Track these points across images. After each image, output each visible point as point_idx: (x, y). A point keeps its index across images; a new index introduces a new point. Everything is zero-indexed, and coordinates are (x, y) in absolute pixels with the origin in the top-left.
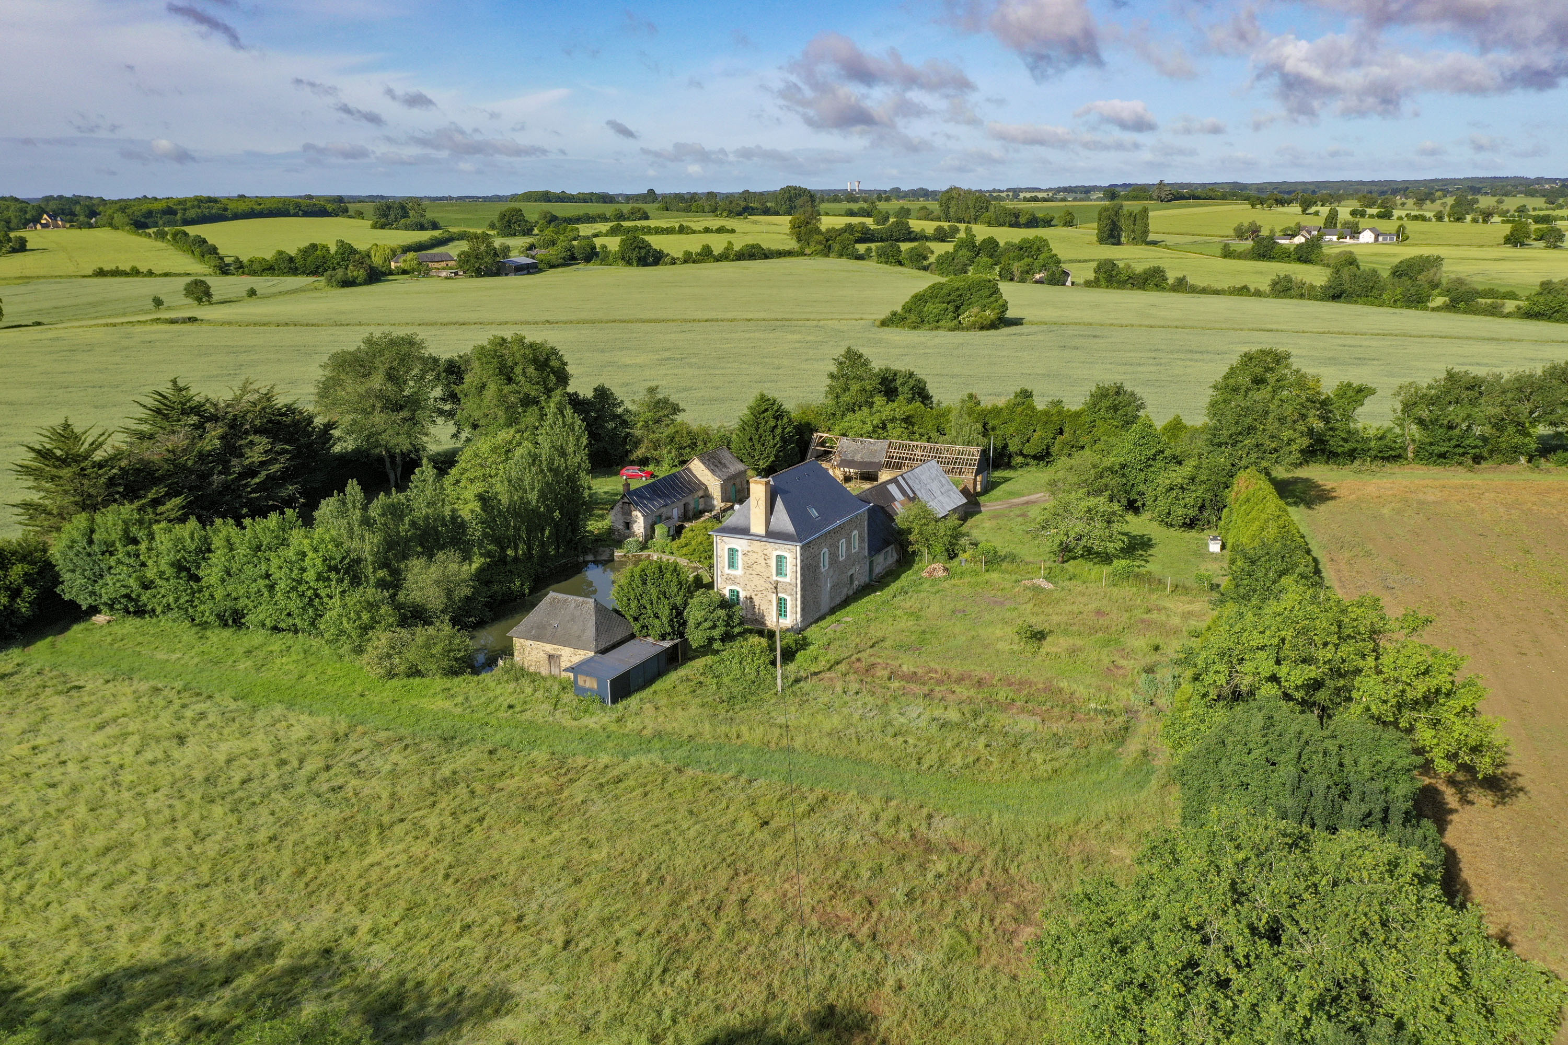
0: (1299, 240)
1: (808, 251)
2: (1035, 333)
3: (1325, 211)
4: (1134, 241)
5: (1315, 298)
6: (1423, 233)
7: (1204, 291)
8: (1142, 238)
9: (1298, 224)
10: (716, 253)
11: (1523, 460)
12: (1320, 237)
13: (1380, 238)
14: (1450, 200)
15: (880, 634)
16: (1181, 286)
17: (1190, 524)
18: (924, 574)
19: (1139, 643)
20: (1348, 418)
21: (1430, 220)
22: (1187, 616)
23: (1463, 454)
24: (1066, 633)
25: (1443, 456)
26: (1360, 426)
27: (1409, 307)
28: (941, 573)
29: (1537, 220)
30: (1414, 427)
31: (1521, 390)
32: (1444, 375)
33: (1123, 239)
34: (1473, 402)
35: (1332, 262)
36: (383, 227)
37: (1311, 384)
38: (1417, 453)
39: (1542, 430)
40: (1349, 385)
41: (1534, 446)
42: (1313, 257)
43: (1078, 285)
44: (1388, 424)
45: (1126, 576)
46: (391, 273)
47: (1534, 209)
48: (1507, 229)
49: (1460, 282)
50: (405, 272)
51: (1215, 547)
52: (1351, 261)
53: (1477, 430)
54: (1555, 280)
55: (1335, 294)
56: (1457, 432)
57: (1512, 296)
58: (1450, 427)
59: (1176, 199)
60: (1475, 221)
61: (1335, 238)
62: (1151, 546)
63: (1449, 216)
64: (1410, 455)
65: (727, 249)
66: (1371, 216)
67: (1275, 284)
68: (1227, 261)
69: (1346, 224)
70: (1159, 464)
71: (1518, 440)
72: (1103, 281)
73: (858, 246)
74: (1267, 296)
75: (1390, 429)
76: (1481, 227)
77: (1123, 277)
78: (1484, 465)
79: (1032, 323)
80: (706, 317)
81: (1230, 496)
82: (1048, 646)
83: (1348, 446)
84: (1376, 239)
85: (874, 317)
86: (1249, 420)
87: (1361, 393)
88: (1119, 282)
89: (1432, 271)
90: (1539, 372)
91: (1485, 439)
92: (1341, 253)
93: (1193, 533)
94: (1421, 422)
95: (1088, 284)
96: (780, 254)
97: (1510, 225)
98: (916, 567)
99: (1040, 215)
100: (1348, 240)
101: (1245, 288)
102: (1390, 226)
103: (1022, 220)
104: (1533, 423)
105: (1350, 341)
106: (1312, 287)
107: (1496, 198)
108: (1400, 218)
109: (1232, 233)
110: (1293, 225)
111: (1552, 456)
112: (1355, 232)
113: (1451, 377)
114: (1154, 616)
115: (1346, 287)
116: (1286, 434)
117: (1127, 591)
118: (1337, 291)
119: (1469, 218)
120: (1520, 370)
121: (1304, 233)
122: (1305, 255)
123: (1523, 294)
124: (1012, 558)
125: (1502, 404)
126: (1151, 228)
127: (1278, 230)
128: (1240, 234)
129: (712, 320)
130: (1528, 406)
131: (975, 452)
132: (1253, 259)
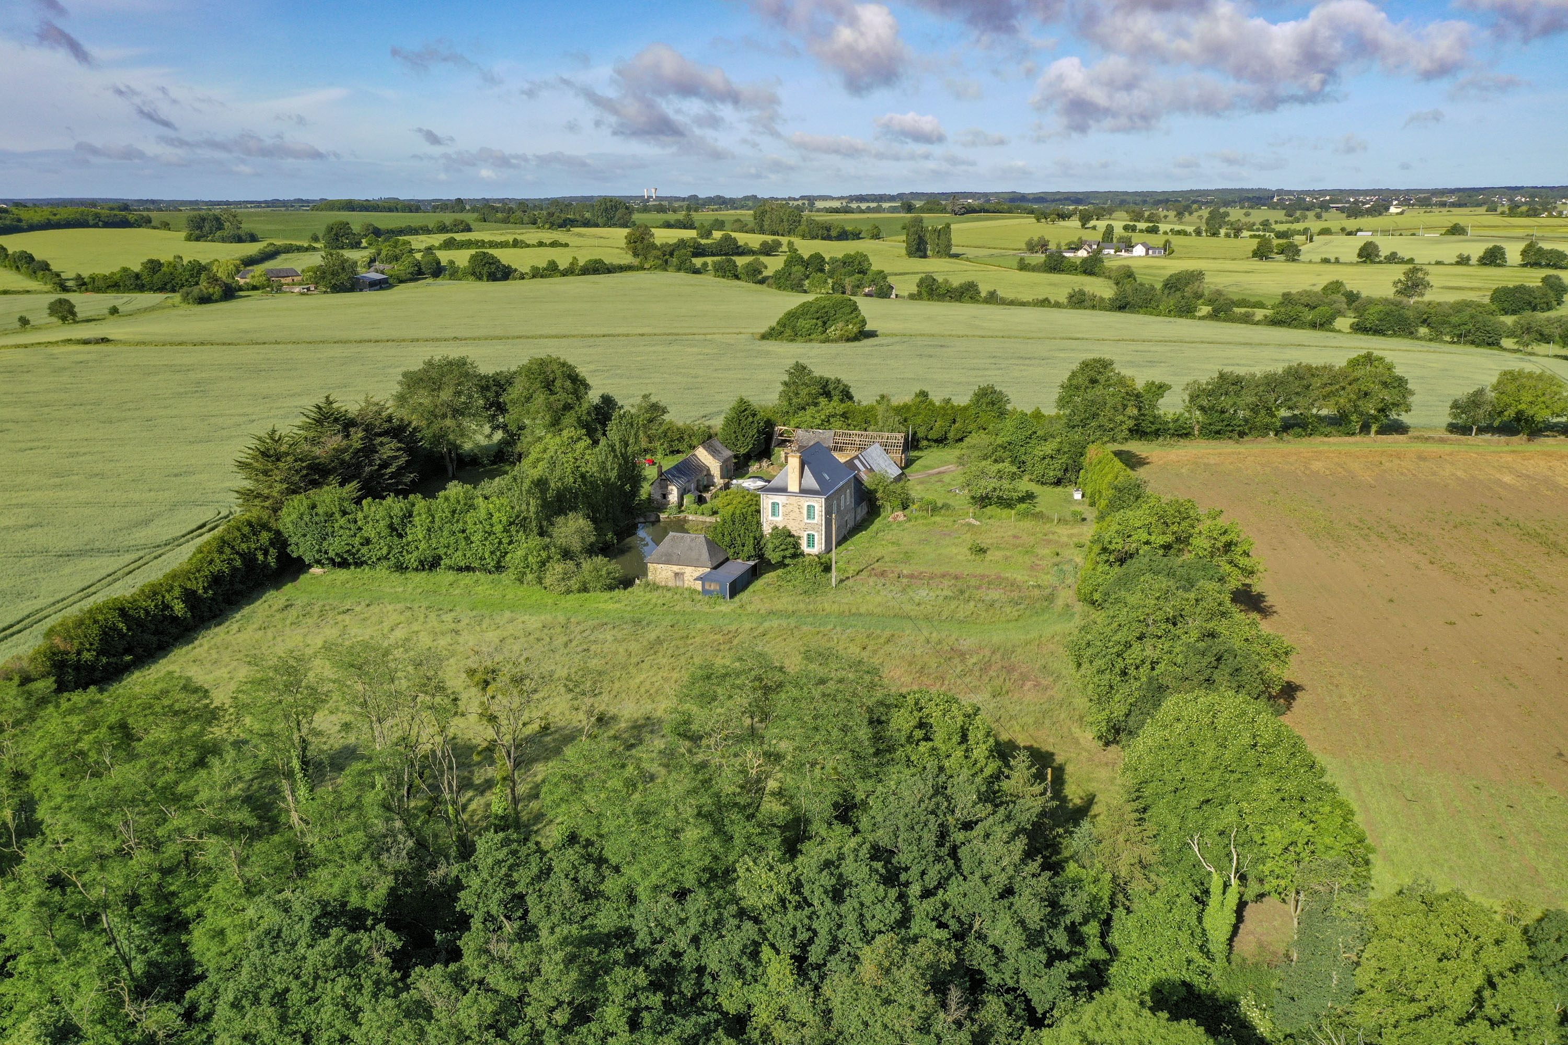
0: (1083, 253)
1: (646, 266)
2: (892, 344)
3: (1102, 225)
4: (939, 254)
5: (1104, 309)
6: (1184, 247)
7: (1012, 303)
8: (946, 251)
9: (1080, 238)
10: (561, 268)
11: (1272, 434)
12: (1099, 251)
13: (1150, 252)
14: (1205, 212)
15: (879, 555)
16: (992, 298)
17: (1058, 482)
18: (890, 519)
19: (1046, 551)
20: (1153, 407)
21: (1190, 234)
22: (1070, 536)
23: (1232, 431)
24: (998, 548)
25: (1218, 432)
26: (1161, 412)
27: (1181, 316)
28: (902, 518)
29: (1280, 235)
30: (1198, 413)
31: (1268, 384)
32: (1216, 375)
33: (929, 253)
34: (1237, 394)
35: (1113, 274)
36: (198, 239)
37: (1129, 383)
38: (1200, 431)
39: (1284, 413)
40: (1153, 383)
41: (1278, 424)
42: (1096, 270)
43: (903, 297)
44: (1179, 411)
45: (1025, 515)
46: (241, 289)
47: (1276, 222)
48: (1254, 243)
49: (1219, 293)
50: (255, 288)
51: (1078, 496)
52: (1129, 274)
53: (1241, 414)
54: (1294, 291)
55: (1121, 305)
56: (1227, 415)
57: (1260, 305)
58: (1223, 412)
59: (968, 212)
60: (1227, 235)
61: (1112, 252)
62: (1035, 497)
63: (1206, 231)
64: (1196, 433)
65: (572, 264)
66: (1141, 231)
67: (1071, 297)
68: (1023, 273)
69: (1121, 239)
70: (1033, 442)
71: (1268, 420)
72: (925, 294)
73: (694, 260)
74: (1065, 307)
75: (1181, 415)
76: (1232, 241)
77: (942, 291)
78: (1246, 438)
79: (887, 335)
80: (602, 333)
81: (1085, 461)
82: (989, 556)
83: (1154, 427)
84: (1147, 253)
85: (751, 331)
86: (1094, 409)
87: (1160, 389)
88: (939, 295)
89: (1197, 284)
90: (1280, 371)
91: (1246, 421)
92: (1120, 267)
93: (1060, 489)
94: (1202, 408)
95: (912, 297)
96: (622, 269)
97: (1257, 240)
98: (883, 515)
99: (849, 228)
100: (1123, 253)
101: (1047, 300)
102: (1157, 240)
103: (834, 233)
104: (1278, 408)
105: (1140, 347)
106: (1102, 299)
107: (1244, 211)
108: (1165, 233)
109: (1024, 246)
110: (1075, 240)
111: (1291, 431)
112: (1129, 247)
113: (1222, 376)
114: (1051, 536)
115: (1130, 299)
116: (1119, 418)
117: (1028, 524)
118: (1123, 303)
119: (1223, 232)
120: (1268, 369)
121: (1086, 247)
122: (1090, 267)
123: (1269, 303)
124: (946, 506)
125: (1256, 394)
126: (953, 242)
127: (1063, 244)
128: (1032, 247)
129: (609, 335)
130: (1274, 396)
131: (899, 437)
132: (1045, 271)
